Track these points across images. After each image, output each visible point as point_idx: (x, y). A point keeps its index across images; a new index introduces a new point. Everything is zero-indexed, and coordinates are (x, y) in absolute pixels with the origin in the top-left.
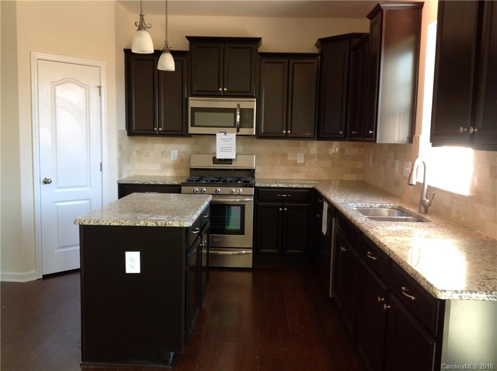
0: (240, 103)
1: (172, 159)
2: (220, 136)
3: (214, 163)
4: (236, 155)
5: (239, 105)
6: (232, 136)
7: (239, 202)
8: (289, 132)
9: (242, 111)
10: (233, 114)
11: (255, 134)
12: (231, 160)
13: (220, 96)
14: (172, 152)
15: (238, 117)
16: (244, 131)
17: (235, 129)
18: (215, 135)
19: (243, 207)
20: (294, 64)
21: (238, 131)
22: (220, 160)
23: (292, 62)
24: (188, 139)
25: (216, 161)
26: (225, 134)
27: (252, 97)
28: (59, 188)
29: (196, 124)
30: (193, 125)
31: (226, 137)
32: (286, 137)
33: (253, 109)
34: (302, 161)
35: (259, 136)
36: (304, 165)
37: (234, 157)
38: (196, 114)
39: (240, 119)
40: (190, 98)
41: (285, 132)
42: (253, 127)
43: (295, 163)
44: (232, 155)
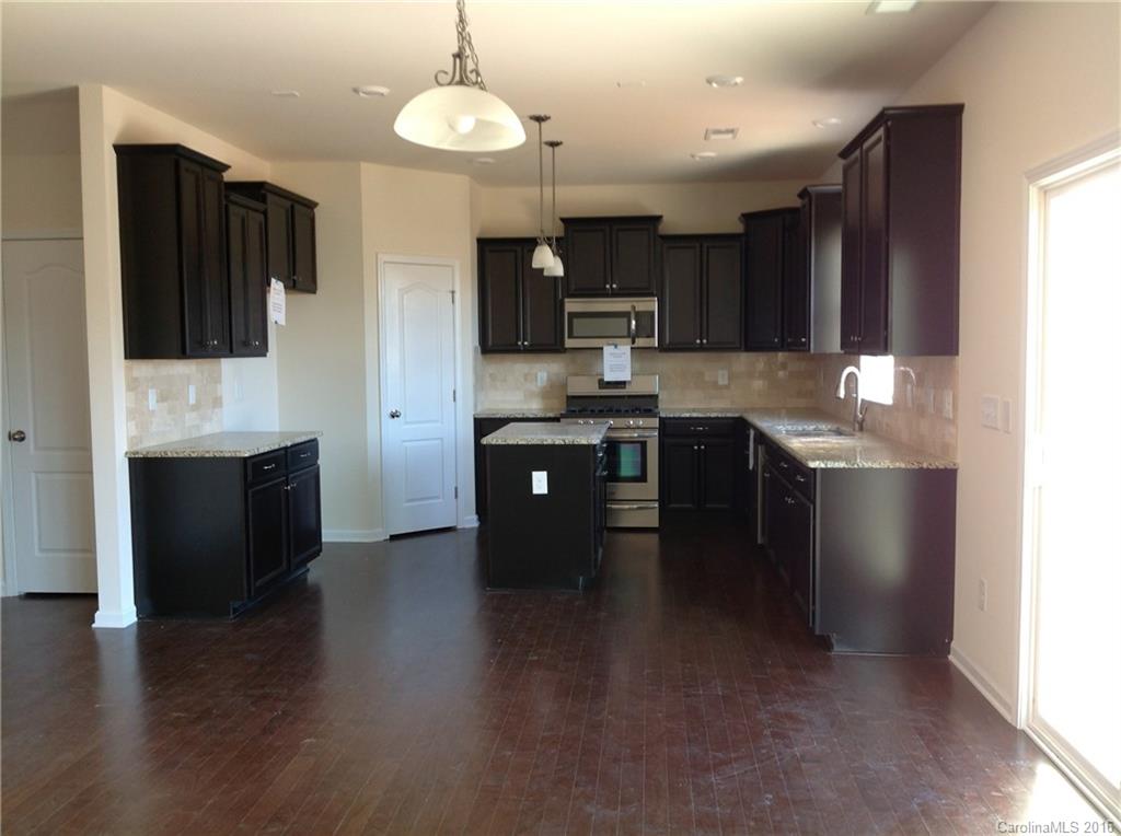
0: (635, 304)
1: (539, 384)
2: (608, 350)
3: (600, 388)
4: (632, 375)
5: (634, 307)
6: (625, 349)
7: (639, 437)
8: (705, 341)
9: (638, 315)
10: (625, 320)
11: (656, 345)
12: (624, 383)
13: (607, 296)
14: (539, 374)
15: (634, 322)
16: (640, 342)
17: (630, 340)
18: (602, 349)
19: (643, 445)
20: (708, 248)
21: (633, 342)
22: (608, 383)
23: (705, 245)
24: (563, 355)
25: (603, 384)
26: (616, 346)
27: (652, 295)
28: (407, 423)
29: (575, 334)
30: (570, 336)
31: (616, 351)
32: (701, 348)
33: (653, 313)
34: (726, 382)
35: (663, 348)
36: (727, 387)
37: (628, 378)
38: (575, 321)
39: (637, 325)
40: (566, 300)
41: (698, 341)
42: (653, 336)
43: (715, 384)
44: (625, 376)
